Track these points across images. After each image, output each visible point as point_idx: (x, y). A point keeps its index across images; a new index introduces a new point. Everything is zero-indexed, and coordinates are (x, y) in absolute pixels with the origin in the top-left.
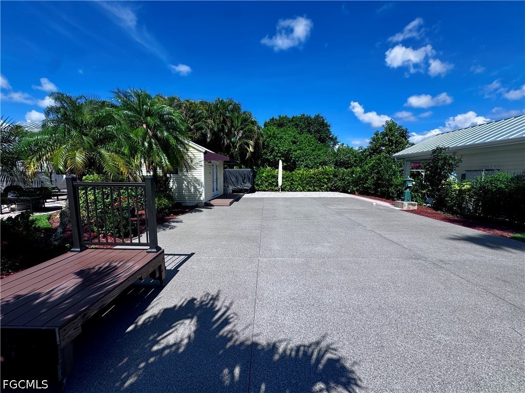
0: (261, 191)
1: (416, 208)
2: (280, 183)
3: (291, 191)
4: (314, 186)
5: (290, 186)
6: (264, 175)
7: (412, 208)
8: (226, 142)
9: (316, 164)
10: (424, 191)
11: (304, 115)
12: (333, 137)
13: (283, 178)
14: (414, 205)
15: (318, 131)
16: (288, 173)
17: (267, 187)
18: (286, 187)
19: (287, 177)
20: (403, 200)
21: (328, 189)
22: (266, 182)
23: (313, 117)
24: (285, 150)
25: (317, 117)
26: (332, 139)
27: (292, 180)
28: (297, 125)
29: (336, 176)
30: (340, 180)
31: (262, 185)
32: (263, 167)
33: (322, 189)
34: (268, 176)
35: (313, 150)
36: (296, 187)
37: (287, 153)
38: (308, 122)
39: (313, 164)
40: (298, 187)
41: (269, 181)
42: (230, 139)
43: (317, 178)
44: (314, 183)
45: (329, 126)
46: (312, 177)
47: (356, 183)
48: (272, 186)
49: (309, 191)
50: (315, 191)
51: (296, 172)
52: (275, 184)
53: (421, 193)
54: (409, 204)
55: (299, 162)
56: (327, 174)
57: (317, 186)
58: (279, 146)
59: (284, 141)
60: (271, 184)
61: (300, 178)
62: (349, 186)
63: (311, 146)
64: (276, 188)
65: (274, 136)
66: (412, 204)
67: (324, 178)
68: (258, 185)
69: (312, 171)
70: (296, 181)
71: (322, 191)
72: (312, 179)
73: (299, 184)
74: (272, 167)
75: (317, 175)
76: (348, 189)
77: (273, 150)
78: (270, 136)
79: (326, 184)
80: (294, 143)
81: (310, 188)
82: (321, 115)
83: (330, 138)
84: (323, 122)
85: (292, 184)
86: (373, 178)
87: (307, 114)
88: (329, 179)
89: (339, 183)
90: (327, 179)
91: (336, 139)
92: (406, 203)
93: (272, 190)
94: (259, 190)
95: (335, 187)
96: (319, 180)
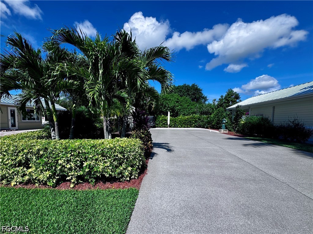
0: (159, 127)
1: (227, 132)
2: (169, 123)
3: (175, 127)
4: (187, 125)
5: (174, 124)
6: (160, 119)
7: (225, 132)
8: (142, 103)
9: (189, 113)
10: (233, 125)
11: (185, 85)
12: (204, 96)
13: (170, 121)
14: (226, 131)
15: (194, 94)
16: (173, 118)
17: (162, 125)
18: (172, 125)
19: (172, 120)
20: (222, 129)
21: (195, 127)
22: (161, 123)
23: (191, 85)
24: (172, 106)
25: (193, 85)
26: (203, 98)
27: (175, 122)
28: (181, 91)
29: (200, 120)
30: (202, 122)
31: (159, 124)
32: (160, 115)
33: (191, 127)
34: (162, 120)
35: (188, 106)
36: (177, 125)
37: (173, 108)
38: (188, 89)
39: (188, 113)
40: (178, 125)
41: (163, 122)
42: (143, 101)
43: (189, 121)
44: (187, 123)
45: (201, 90)
46: (186, 120)
47: (209, 123)
48: (165, 125)
49: (185, 127)
50: (188, 127)
51: (178, 118)
52: (166, 124)
53: (232, 126)
54: (224, 130)
55: (180, 113)
56: (195, 118)
57: (189, 125)
58: (169, 104)
59: (172, 101)
60: (164, 124)
61: (180, 121)
62: (206, 124)
63: (187, 104)
64: (167, 126)
65: (166, 99)
66: (225, 130)
67: (193, 120)
68: (157, 124)
69: (187, 117)
70: (177, 122)
71: (192, 127)
72: (186, 121)
73: (179, 124)
74: (164, 115)
75: (189, 119)
76: (205, 126)
77: (165, 106)
78: (164, 99)
79: (194, 124)
80: (177, 102)
81: (185, 126)
82: (196, 84)
83: (202, 97)
84: (197, 88)
85: (175, 124)
86: (216, 120)
87: (187, 84)
88: (196, 121)
89: (201, 123)
90: (195, 121)
91: (206, 97)
92: (222, 130)
93: (165, 127)
94: (157, 127)
95: (199, 125)
96: (190, 122)
